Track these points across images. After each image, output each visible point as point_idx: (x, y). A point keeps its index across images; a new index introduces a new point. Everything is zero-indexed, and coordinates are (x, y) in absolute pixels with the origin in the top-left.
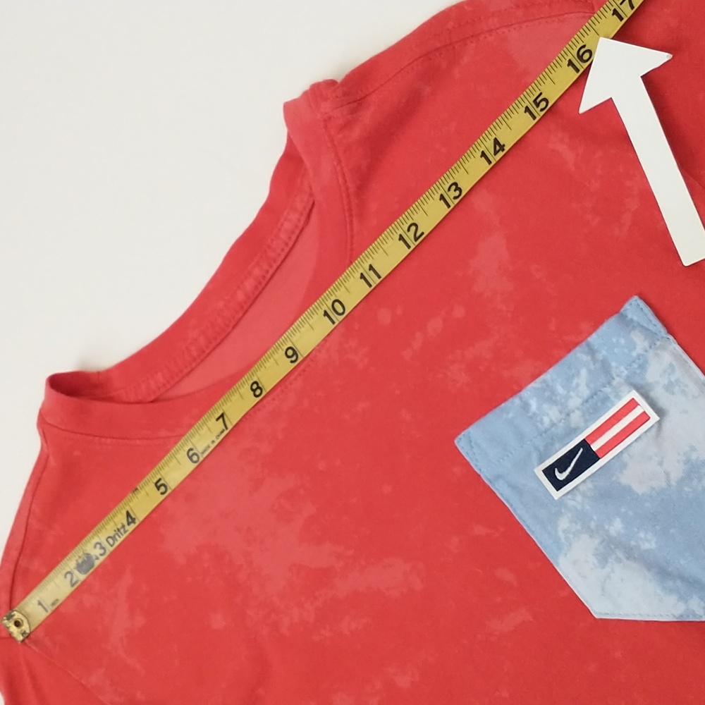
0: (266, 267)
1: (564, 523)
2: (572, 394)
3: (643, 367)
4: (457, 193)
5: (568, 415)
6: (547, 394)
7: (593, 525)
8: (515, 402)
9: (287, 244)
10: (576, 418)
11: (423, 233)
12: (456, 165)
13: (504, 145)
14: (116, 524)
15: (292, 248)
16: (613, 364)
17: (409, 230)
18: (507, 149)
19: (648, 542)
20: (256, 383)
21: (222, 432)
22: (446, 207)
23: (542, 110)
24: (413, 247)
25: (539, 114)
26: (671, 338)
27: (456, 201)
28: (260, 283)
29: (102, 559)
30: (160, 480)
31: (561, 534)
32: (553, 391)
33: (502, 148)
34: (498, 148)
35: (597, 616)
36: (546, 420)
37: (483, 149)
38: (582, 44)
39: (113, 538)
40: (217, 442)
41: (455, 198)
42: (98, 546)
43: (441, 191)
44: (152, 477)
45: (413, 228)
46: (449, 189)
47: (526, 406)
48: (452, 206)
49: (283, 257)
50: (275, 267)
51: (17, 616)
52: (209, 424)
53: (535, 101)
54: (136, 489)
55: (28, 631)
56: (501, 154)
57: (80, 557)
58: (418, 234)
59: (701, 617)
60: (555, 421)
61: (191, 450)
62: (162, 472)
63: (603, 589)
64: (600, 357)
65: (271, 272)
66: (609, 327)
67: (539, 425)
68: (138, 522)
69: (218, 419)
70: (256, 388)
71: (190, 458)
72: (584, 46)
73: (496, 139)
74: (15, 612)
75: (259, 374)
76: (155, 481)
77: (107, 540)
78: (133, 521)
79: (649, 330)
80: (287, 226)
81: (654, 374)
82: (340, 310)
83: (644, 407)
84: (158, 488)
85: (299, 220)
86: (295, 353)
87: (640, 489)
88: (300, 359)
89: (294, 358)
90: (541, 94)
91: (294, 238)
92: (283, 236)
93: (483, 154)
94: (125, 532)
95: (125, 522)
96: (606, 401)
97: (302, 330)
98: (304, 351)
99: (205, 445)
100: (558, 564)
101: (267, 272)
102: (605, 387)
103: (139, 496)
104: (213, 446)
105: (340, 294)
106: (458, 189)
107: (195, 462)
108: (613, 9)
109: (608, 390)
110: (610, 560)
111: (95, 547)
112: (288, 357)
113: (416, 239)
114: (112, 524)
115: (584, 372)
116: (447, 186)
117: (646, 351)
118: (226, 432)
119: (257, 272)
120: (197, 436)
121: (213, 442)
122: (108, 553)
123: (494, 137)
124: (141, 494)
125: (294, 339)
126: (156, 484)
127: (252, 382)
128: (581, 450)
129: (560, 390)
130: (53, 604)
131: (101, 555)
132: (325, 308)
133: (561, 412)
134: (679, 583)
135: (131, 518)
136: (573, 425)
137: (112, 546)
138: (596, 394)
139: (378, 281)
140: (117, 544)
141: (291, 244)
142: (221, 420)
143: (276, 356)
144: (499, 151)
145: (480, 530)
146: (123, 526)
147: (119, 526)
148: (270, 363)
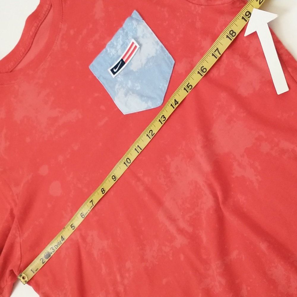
0: (38, 22)
1: (117, 87)
2: (118, 44)
3: (136, 32)
4: (164, 119)
5: (117, 51)
6: (112, 45)
7: (124, 85)
8: (104, 50)
9: (45, 15)
10: (119, 52)
11: (154, 133)
12: (163, 109)
13: (178, 102)
14: (58, 241)
15: (46, 16)
16: (129, 32)
17: (150, 132)
18: (179, 103)
19: (138, 87)
20: (103, 189)
21: (92, 207)
22: (161, 124)
23: (190, 89)
24: (151, 138)
25: (189, 91)
26: (144, 21)
27: (164, 122)
28: (36, 28)
29: (53, 253)
30: (72, 224)
31: (116, 90)
32: (113, 44)
33: (177, 103)
34: (176, 103)
35: (124, 114)
36: (111, 54)
37: (171, 103)
38: (202, 66)
39: (57, 246)
40: (90, 210)
41: (164, 121)
42: (52, 249)
43: (159, 118)
44: (70, 223)
45: (151, 132)
46: (162, 118)
47: (107, 51)
48: (163, 124)
49: (44, 19)
50: (41, 22)
51: (23, 275)
52: (87, 204)
53: (187, 86)
54: (65, 228)
55: (27, 281)
56: (177, 105)
57: (45, 253)
58: (153, 134)
59: (151, 107)
60: (114, 54)
61: (82, 213)
62: (73, 222)
63: (126, 104)
64: (125, 31)
65: (40, 24)
66: (127, 21)
67: (110, 56)
68: (65, 240)
69: (90, 202)
70: (103, 190)
71: (82, 216)
72: (203, 67)
73: (175, 100)
74: (22, 274)
75: (104, 185)
76: (71, 225)
77: (55, 246)
78: (64, 239)
79: (138, 20)
80: (45, 9)
81: (139, 34)
82: (129, 161)
83: (136, 44)
84: (72, 227)
85: (49, 7)
86: (115, 177)
87: (135, 70)
88: (117, 180)
89: (115, 179)
90: (189, 83)
91: (47, 13)
92: (44, 12)
93: (171, 105)
94: (61, 243)
95: (61, 240)
96: (127, 45)
97: (117, 169)
98: (118, 177)
99: (86, 212)
100: (114, 100)
101: (38, 24)
102: (126, 40)
103: (65, 230)
104: (89, 212)
105: (129, 156)
106: (164, 117)
107: (83, 218)
108: (212, 53)
109: (127, 41)
110: (128, 95)
111: (51, 249)
112: (113, 179)
113: (152, 135)
114: (56, 240)
115: (121, 37)
116: (161, 117)
117: (137, 26)
118: (93, 207)
119: (35, 25)
120: (83, 208)
121: (89, 210)
122: (55, 251)
123: (174, 99)
124: (66, 230)
125: (115, 172)
126: (71, 226)
127: (102, 188)
128: (121, 62)
129: (115, 44)
130: (36, 270)
131: (53, 252)
132: (124, 161)
133: (115, 50)
134: (146, 98)
135: (63, 238)
136: (119, 55)
137: (56, 249)
138: (124, 43)
139: (141, 151)
140: (58, 248)
141: (46, 15)
142: (91, 202)
143: (109, 179)
144: (176, 104)
145: (96, 95)
146: (60, 242)
147: (59, 241)
148: (107, 182)
